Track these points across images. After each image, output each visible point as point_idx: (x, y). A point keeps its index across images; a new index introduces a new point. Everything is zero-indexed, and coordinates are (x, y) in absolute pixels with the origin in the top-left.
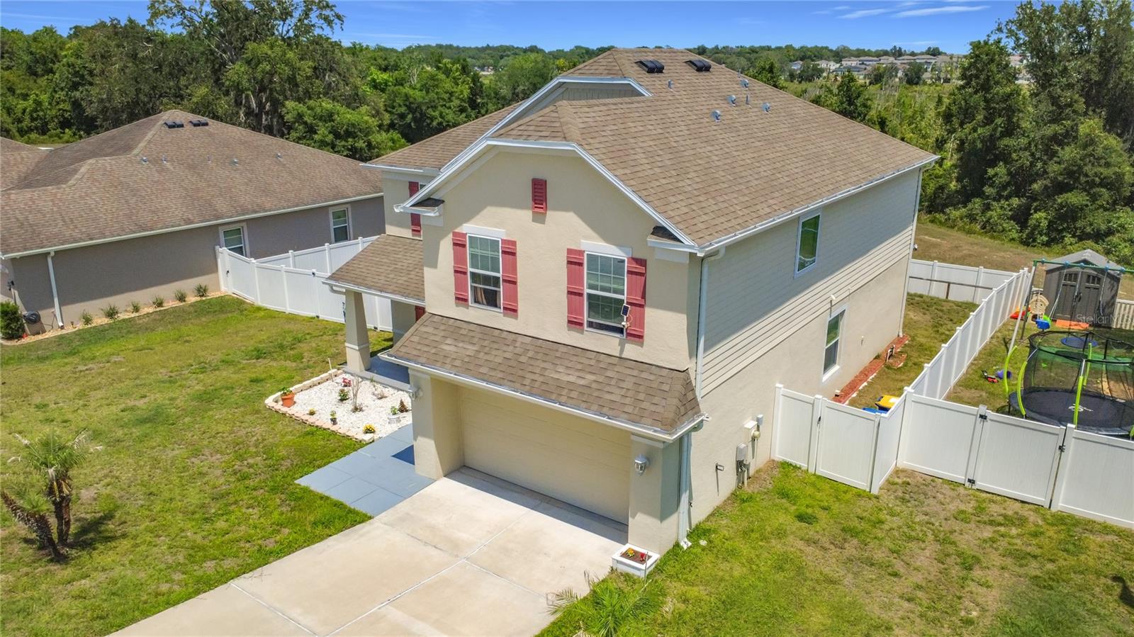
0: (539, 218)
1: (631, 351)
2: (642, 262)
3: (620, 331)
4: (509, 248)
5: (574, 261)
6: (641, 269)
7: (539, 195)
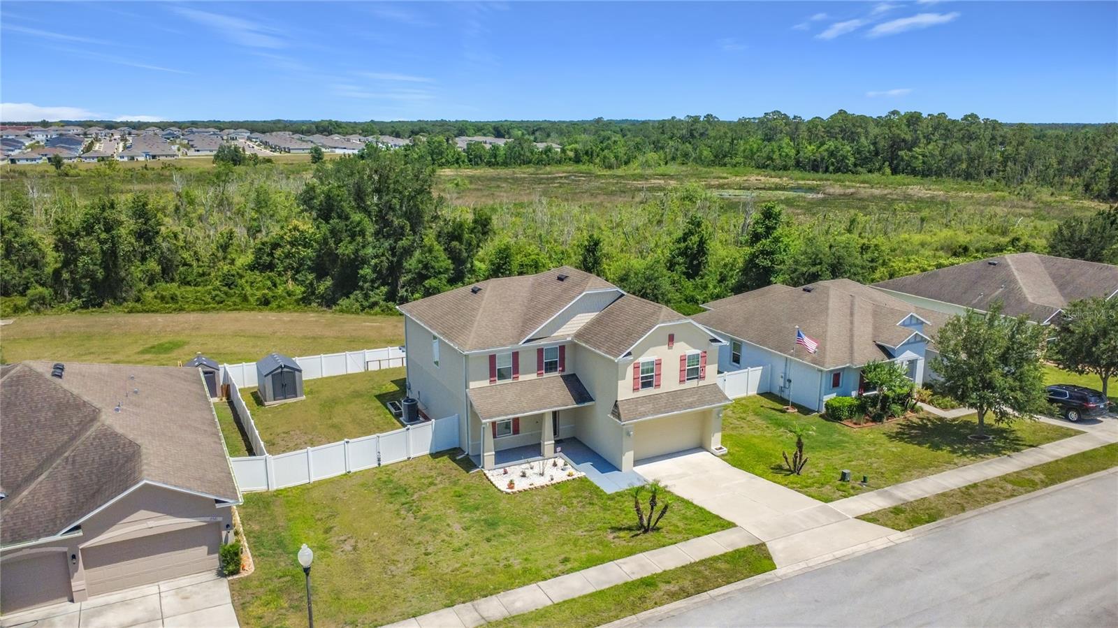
0: (670, 348)
1: (702, 383)
2: (705, 352)
3: (697, 378)
4: (658, 362)
5: (682, 360)
6: (705, 354)
7: (671, 339)
